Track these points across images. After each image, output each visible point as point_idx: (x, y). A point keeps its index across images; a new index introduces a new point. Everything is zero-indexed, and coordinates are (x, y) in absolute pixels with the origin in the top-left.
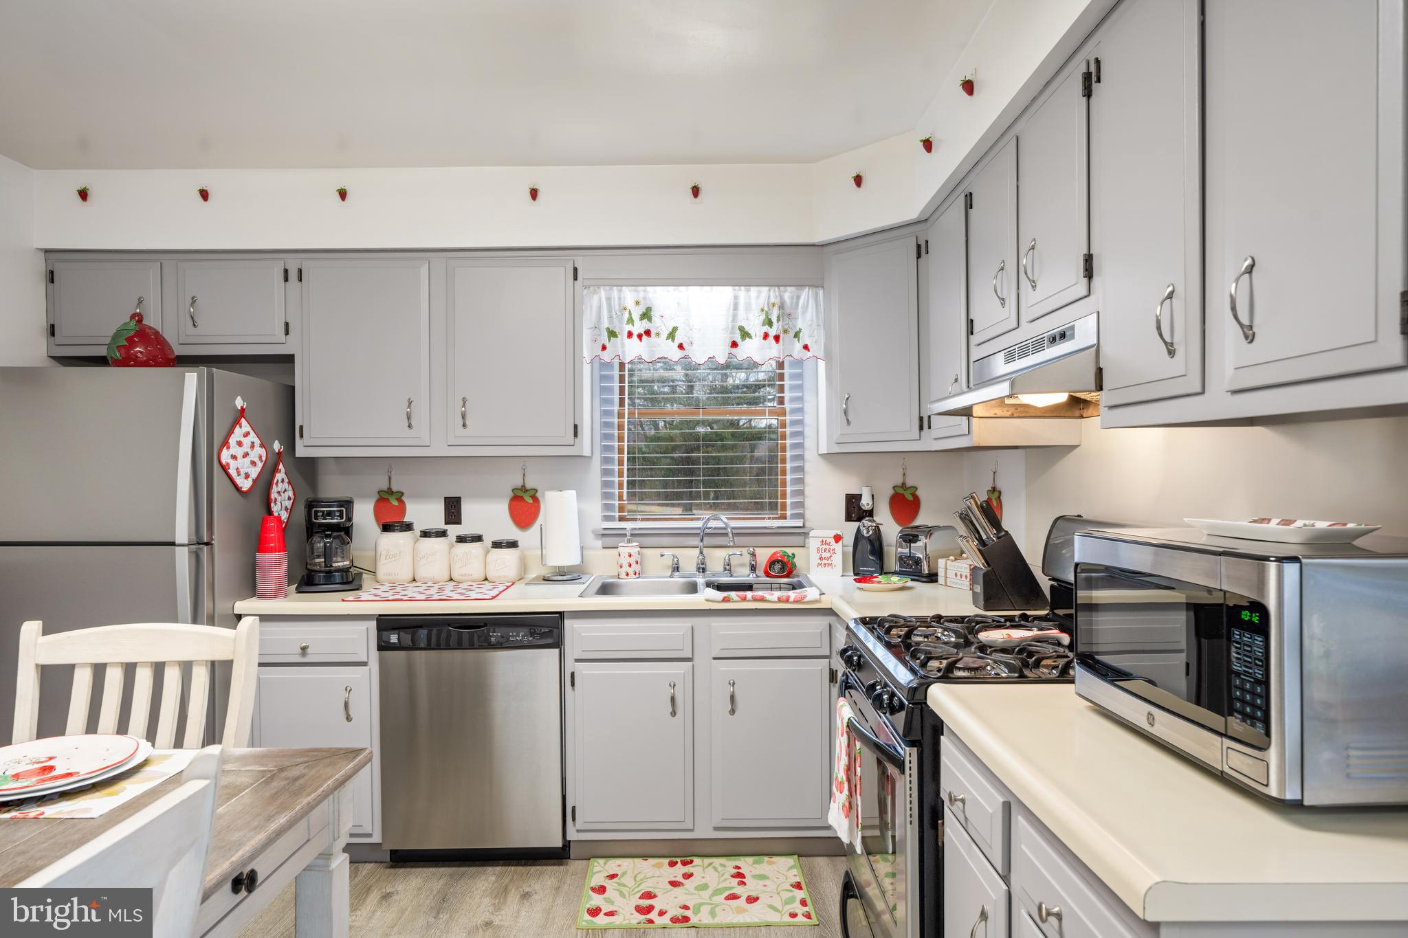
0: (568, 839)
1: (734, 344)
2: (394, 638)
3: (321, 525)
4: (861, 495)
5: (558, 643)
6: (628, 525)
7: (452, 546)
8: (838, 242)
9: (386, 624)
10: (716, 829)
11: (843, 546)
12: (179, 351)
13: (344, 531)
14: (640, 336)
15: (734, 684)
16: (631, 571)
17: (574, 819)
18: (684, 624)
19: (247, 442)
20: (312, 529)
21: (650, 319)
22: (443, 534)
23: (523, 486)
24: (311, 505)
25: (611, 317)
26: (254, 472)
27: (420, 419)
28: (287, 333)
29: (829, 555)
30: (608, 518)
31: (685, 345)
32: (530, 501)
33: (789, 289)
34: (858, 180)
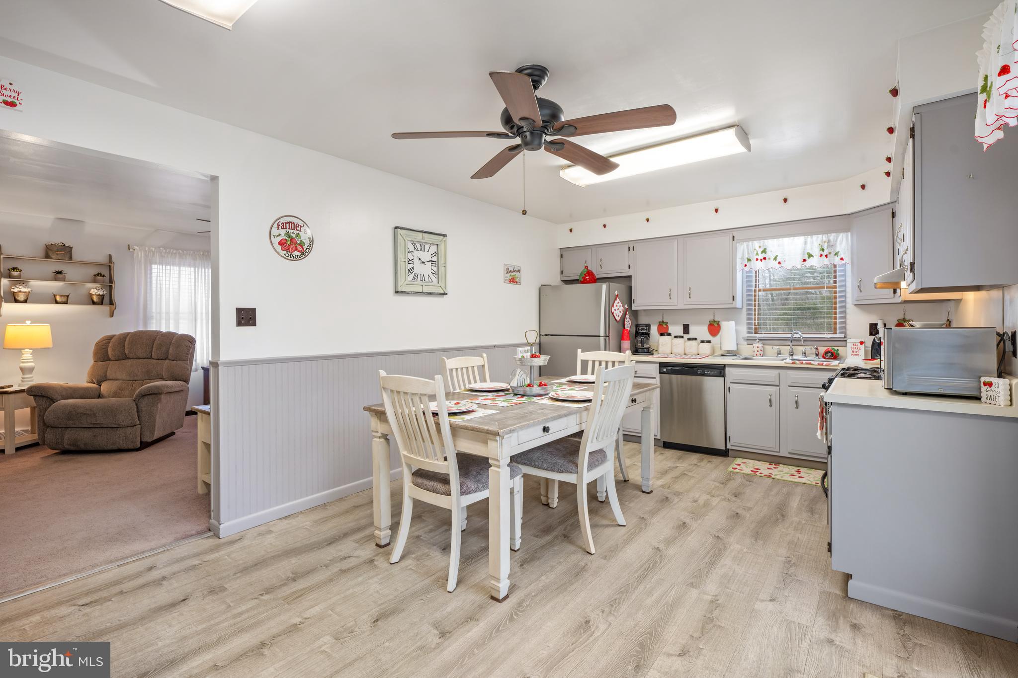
0: (728, 448)
1: (804, 260)
2: (665, 370)
3: (640, 332)
4: (877, 324)
5: (724, 376)
6: (757, 335)
7: (685, 342)
8: (854, 213)
9: (662, 365)
10: (790, 453)
11: (865, 347)
12: (597, 276)
13: (647, 335)
14: (761, 260)
15: (797, 397)
16: (758, 354)
17: (730, 441)
18: (776, 372)
19: (618, 305)
20: (637, 334)
21: (766, 253)
22: (682, 337)
23: (714, 320)
24: (637, 326)
25: (748, 253)
26: (620, 315)
27: (674, 296)
28: (629, 268)
29: (857, 350)
30: (749, 333)
31: (781, 262)
32: (717, 326)
33: (833, 234)
34: (863, 187)
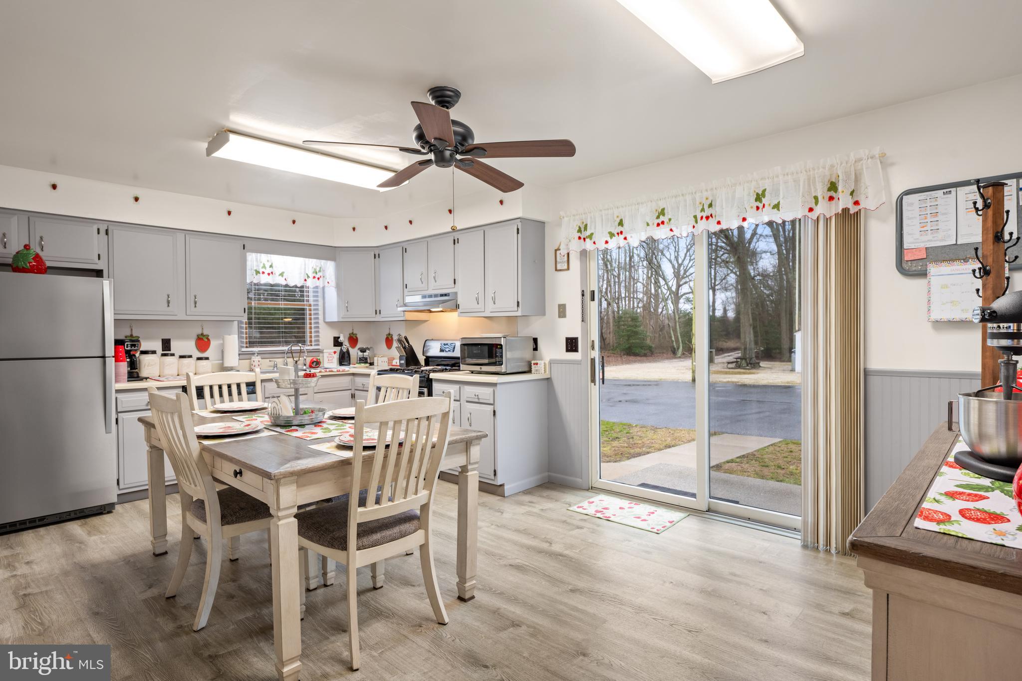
1: (304, 280)
4: (339, 337)
8: (343, 247)
11: (336, 355)
14: (268, 274)
21: (273, 268)
23: (202, 334)
25: (257, 266)
27: (173, 303)
28: (99, 259)
29: (331, 358)
30: (242, 347)
31: (286, 279)
32: (206, 340)
33: (324, 261)
34: (354, 229)
